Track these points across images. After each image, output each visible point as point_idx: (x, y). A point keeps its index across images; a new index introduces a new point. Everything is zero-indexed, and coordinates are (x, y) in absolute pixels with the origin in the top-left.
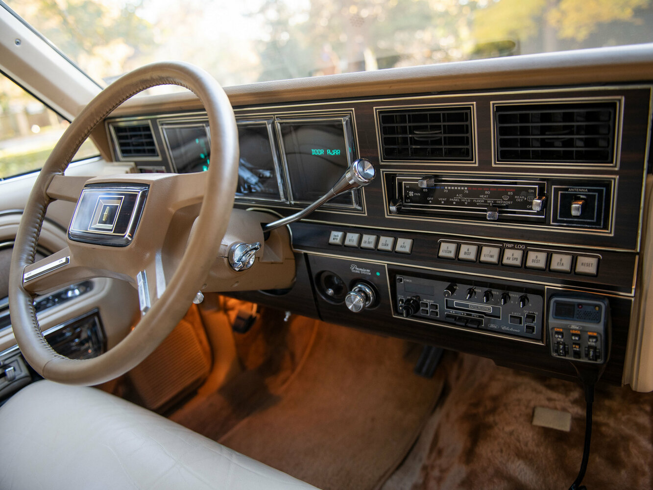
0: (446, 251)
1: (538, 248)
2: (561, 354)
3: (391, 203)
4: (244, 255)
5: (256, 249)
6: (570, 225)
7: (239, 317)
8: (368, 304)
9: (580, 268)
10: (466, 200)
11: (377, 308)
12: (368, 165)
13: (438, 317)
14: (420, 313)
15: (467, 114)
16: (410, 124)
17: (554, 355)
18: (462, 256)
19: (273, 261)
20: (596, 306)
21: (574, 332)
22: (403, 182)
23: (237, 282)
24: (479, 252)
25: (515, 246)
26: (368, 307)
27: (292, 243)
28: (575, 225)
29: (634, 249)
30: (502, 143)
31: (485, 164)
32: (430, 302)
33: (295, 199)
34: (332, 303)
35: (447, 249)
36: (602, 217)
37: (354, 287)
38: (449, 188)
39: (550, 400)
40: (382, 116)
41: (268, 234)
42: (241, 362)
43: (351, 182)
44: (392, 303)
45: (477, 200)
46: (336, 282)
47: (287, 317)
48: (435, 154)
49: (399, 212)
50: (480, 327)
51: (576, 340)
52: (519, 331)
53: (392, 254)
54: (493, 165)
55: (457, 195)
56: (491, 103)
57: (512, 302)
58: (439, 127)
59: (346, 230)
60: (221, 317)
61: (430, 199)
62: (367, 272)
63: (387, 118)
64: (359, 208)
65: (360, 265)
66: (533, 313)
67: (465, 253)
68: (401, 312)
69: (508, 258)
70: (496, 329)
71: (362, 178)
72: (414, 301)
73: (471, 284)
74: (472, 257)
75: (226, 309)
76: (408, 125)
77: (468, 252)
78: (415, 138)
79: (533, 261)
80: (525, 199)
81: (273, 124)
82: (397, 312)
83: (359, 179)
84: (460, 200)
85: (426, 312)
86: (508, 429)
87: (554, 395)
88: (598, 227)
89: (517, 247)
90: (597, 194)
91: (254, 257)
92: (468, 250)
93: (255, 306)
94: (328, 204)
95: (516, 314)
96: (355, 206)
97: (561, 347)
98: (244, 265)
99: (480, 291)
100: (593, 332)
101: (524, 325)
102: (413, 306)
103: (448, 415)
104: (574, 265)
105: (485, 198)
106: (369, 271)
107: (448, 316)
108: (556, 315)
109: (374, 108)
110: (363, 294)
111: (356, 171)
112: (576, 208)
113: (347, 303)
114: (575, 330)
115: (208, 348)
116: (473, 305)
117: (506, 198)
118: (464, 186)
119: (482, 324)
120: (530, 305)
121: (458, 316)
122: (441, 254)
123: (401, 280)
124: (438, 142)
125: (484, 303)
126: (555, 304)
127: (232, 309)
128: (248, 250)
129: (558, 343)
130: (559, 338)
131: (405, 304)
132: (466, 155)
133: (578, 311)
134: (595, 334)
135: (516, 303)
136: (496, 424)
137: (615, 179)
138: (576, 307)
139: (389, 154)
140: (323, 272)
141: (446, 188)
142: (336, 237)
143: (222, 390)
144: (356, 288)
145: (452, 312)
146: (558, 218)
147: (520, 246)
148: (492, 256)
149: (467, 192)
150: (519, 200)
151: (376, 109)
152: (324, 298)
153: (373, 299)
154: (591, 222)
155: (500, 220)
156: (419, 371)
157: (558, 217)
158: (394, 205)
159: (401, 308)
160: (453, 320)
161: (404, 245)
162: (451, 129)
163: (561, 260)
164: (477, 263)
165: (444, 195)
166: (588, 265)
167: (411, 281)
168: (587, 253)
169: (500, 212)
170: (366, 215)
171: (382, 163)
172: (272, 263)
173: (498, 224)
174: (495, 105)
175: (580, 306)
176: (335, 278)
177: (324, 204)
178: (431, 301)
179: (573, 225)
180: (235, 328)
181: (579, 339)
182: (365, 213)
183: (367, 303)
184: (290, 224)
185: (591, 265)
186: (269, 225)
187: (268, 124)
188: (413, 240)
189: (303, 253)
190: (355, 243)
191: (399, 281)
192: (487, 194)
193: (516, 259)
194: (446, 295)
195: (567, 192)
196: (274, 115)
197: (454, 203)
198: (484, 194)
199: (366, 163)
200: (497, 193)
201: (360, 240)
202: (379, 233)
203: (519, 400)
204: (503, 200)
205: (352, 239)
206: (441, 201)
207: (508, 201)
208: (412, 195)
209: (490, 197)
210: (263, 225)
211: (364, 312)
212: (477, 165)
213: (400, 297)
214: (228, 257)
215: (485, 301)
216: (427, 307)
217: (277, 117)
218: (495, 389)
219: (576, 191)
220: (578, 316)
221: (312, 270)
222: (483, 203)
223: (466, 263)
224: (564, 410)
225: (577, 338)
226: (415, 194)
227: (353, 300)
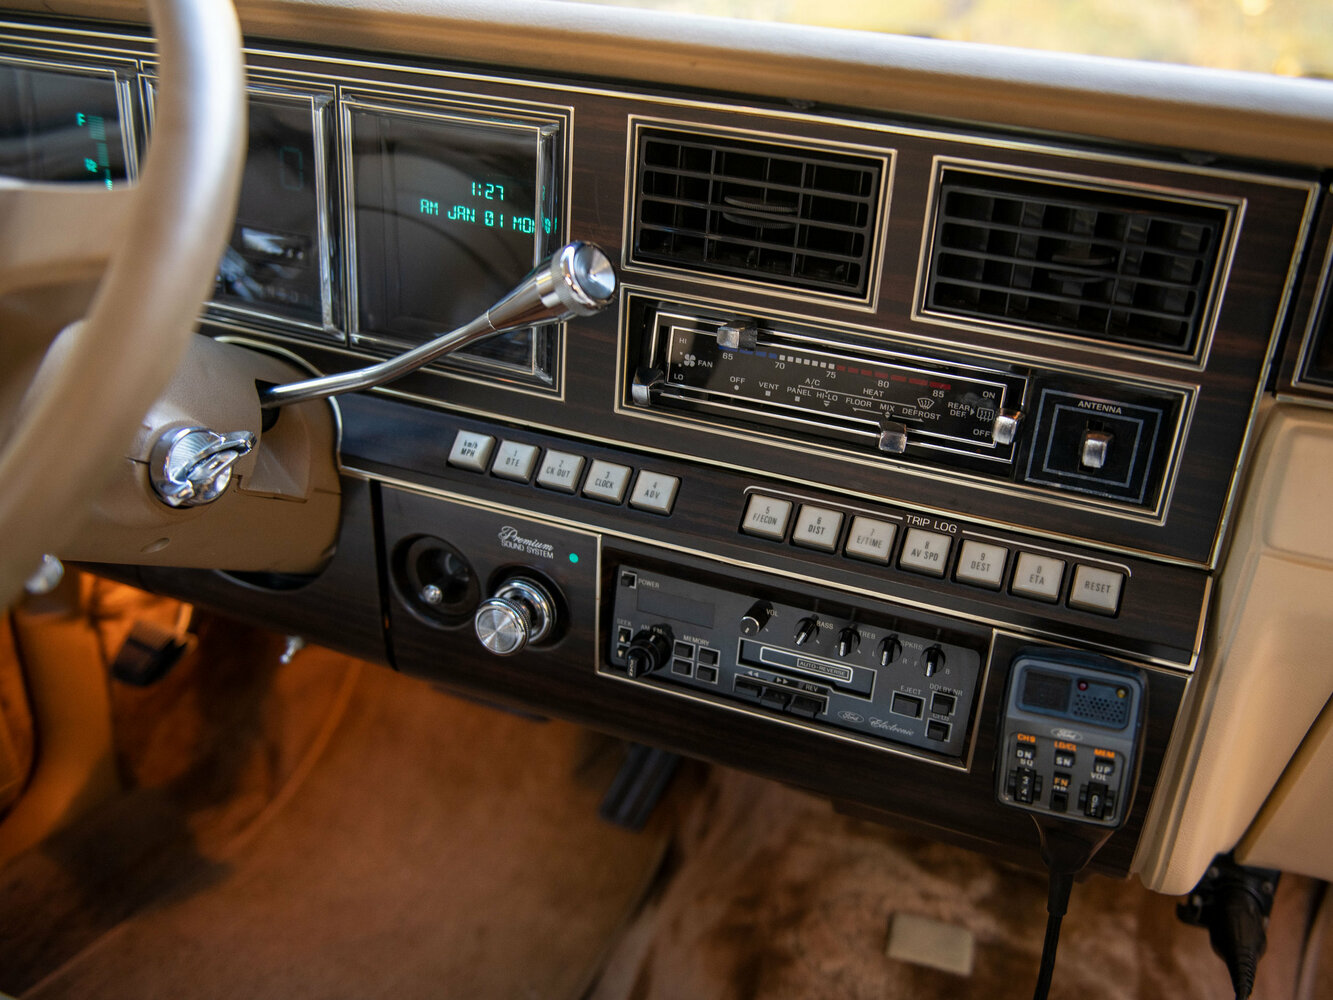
0: (763, 519)
1: (988, 537)
2: (1023, 798)
3: (636, 378)
4: (199, 463)
5: (238, 449)
6: (1069, 487)
7: (132, 642)
8: (537, 635)
9: (1080, 594)
10: (829, 396)
11: (556, 647)
12: (601, 262)
13: (716, 682)
14: (670, 670)
15: (868, 176)
16: (718, 178)
17: (1007, 799)
18: (802, 534)
19: (279, 492)
20: (1119, 687)
21: (1062, 746)
22: (673, 328)
23: (165, 539)
24: (845, 530)
25: (933, 524)
26: (535, 644)
27: (339, 449)
28: (1080, 489)
29: (1203, 562)
30: (945, 265)
31: (894, 311)
32: (699, 643)
33: (362, 331)
34: (435, 625)
35: (765, 514)
36: (1145, 479)
37: (501, 588)
38: (790, 359)
39: (927, 896)
40: (649, 144)
41: (274, 415)
42: (122, 765)
43: (548, 301)
44: (600, 638)
45: (854, 399)
46: (449, 571)
47: (291, 651)
48: (771, 266)
49: (656, 402)
50: (818, 717)
51: (1066, 766)
52: (910, 733)
53: (623, 510)
54: (914, 317)
55: (808, 380)
56: (936, 158)
57: (905, 661)
58: (791, 199)
59: (499, 433)
60: (78, 634)
61: (737, 380)
62: (546, 550)
63: (659, 148)
64: (547, 379)
65: (529, 530)
66: (951, 693)
67: (811, 528)
68: (622, 663)
69: (914, 553)
70: (856, 724)
71: (582, 293)
72: (659, 638)
73: (809, 607)
74: (827, 539)
75: (96, 616)
76: (712, 177)
77: (818, 526)
78: (726, 216)
79: (974, 565)
80: (972, 412)
81: (331, 111)
82: (608, 662)
83: (574, 296)
84: (813, 392)
85: (685, 668)
86: (830, 966)
87: (937, 886)
88: (1131, 500)
89: (938, 526)
90: (1141, 422)
91: (229, 471)
92: (819, 521)
93: (186, 611)
94: (460, 357)
95: (909, 692)
96: (534, 371)
97: (1026, 779)
98: (197, 491)
99: (830, 626)
100: (1107, 750)
101: (925, 719)
102: (655, 649)
103: (676, 926)
104: (1067, 585)
105: (875, 397)
106: (549, 547)
107: (742, 683)
108: (1025, 701)
109: (630, 117)
110: (524, 607)
111: (567, 270)
112: (1093, 450)
113: (480, 628)
114: (1066, 742)
115: (25, 722)
116: (807, 661)
117: (926, 404)
118: (828, 360)
119: (824, 711)
120: (948, 671)
121: (766, 685)
122: (751, 523)
123: (631, 581)
124: (785, 236)
125: (839, 658)
126: (1025, 675)
127: (116, 615)
128: (216, 448)
129: (1021, 771)
130: (1026, 759)
131: (633, 643)
132: (852, 280)
133: (1079, 696)
134: (1111, 755)
135: (915, 663)
136: (802, 953)
137: (1190, 393)
138: (1074, 685)
139: (649, 246)
140: (419, 537)
141: (782, 358)
142: (470, 447)
143: (57, 841)
144: (505, 591)
145: (754, 673)
146: (1045, 468)
147: (944, 527)
148: (875, 543)
149: (834, 375)
150: (957, 414)
151: (635, 121)
152: (411, 610)
153: (549, 623)
154: (1117, 487)
155: (911, 455)
156: (610, 811)
157: (1045, 465)
158: (643, 382)
159: (620, 653)
160: (755, 693)
161: (656, 490)
162: (821, 209)
163: (1039, 569)
164: (838, 556)
165: (773, 375)
166: (1098, 588)
167: (657, 585)
168: (1101, 559)
169: (912, 437)
170: (562, 399)
171: (629, 268)
172: (276, 497)
173: (899, 466)
174: (944, 167)
175: (1084, 685)
176: (449, 556)
177: (449, 355)
178: (703, 642)
179: (1076, 489)
180: (119, 670)
181: (1073, 763)
182: (559, 395)
183: (534, 632)
184: (337, 395)
185: (1106, 587)
186: (278, 390)
187: (317, 108)
188: (680, 479)
189: (368, 479)
190: (521, 470)
191: (626, 582)
192: (882, 389)
193: (935, 556)
194: (747, 630)
195: (1073, 409)
196: (338, 83)
197: (797, 399)
198: (875, 387)
199: (597, 255)
200: (906, 389)
201: (537, 463)
202: (590, 453)
203: (857, 896)
204: (919, 409)
205: (515, 458)
206: (764, 390)
207: (930, 411)
208: (693, 364)
209: (888, 395)
210: (263, 387)
211: (521, 658)
212: (872, 311)
213: (621, 624)
214: (148, 464)
215: (842, 653)
216: (690, 655)
217: (345, 92)
218: (799, 865)
219: (1095, 410)
220: (1075, 708)
221: (388, 530)
222: (868, 408)
223: (812, 553)
224: (958, 922)
225: (1067, 762)
226: (699, 362)
227: (496, 622)
